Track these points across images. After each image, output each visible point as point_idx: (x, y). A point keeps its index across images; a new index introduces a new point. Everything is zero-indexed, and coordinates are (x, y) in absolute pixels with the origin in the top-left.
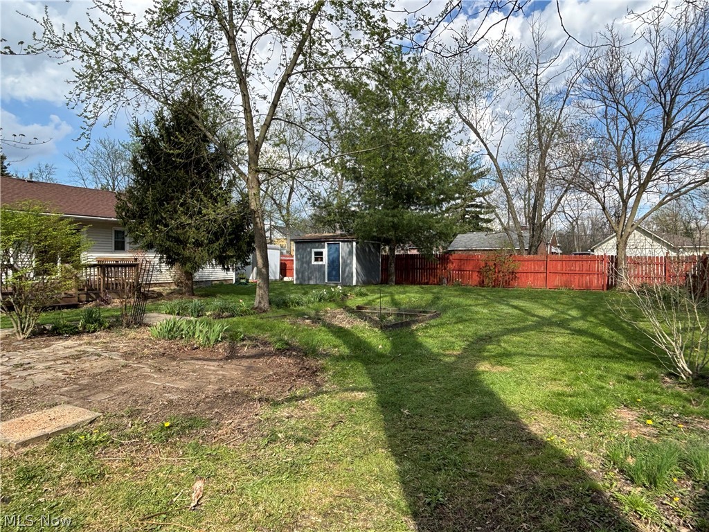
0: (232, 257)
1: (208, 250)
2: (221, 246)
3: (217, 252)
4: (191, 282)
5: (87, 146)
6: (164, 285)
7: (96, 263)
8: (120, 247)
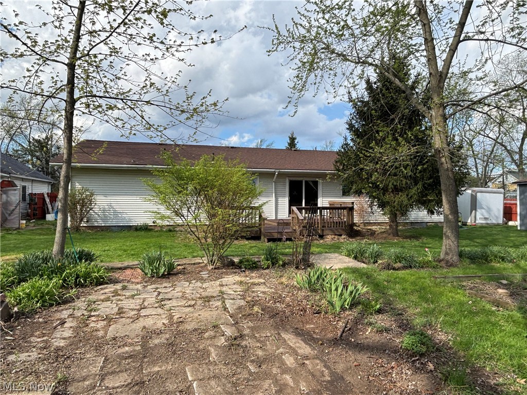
0: (432, 201)
1: (407, 195)
2: (419, 191)
3: (416, 196)
4: (395, 224)
5: (296, 112)
6: (382, 224)
7: (328, 206)
8: (345, 193)
